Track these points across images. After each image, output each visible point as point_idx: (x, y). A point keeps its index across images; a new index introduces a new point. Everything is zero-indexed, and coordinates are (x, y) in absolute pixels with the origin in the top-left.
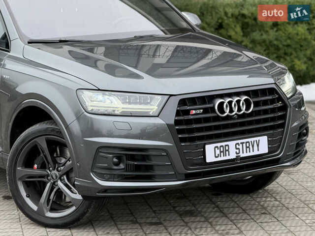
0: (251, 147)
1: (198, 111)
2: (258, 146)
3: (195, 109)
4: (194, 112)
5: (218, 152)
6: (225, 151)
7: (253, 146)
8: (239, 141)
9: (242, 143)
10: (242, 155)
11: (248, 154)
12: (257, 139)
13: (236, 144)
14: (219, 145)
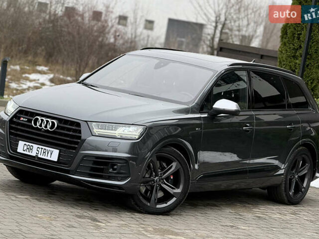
0: (46, 153)
1: (24, 119)
2: (51, 154)
3: (24, 118)
4: (22, 119)
5: (25, 148)
6: (30, 149)
7: (48, 153)
8: (40, 147)
9: (42, 148)
10: (39, 156)
11: (43, 157)
12: (52, 149)
13: (38, 147)
14: (27, 144)
